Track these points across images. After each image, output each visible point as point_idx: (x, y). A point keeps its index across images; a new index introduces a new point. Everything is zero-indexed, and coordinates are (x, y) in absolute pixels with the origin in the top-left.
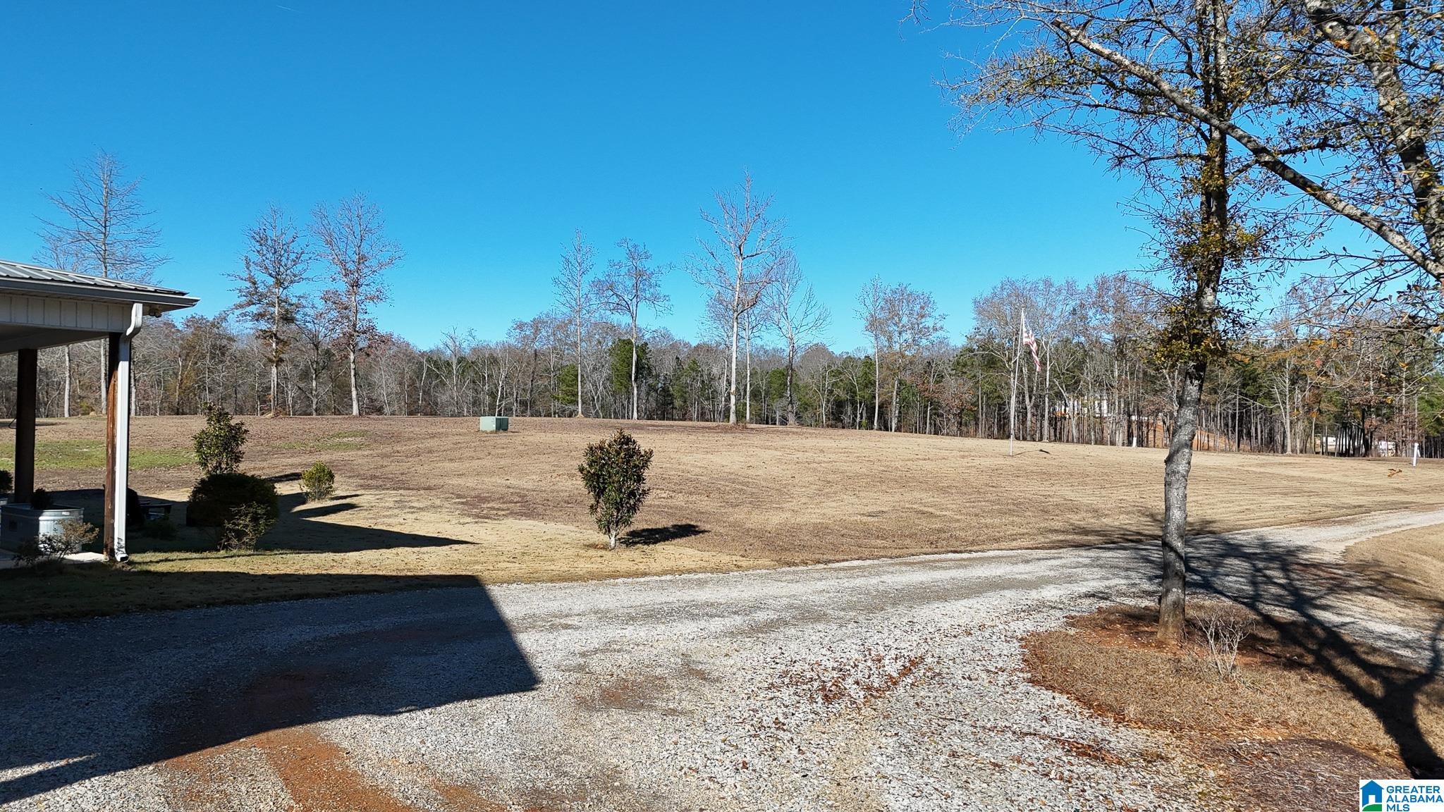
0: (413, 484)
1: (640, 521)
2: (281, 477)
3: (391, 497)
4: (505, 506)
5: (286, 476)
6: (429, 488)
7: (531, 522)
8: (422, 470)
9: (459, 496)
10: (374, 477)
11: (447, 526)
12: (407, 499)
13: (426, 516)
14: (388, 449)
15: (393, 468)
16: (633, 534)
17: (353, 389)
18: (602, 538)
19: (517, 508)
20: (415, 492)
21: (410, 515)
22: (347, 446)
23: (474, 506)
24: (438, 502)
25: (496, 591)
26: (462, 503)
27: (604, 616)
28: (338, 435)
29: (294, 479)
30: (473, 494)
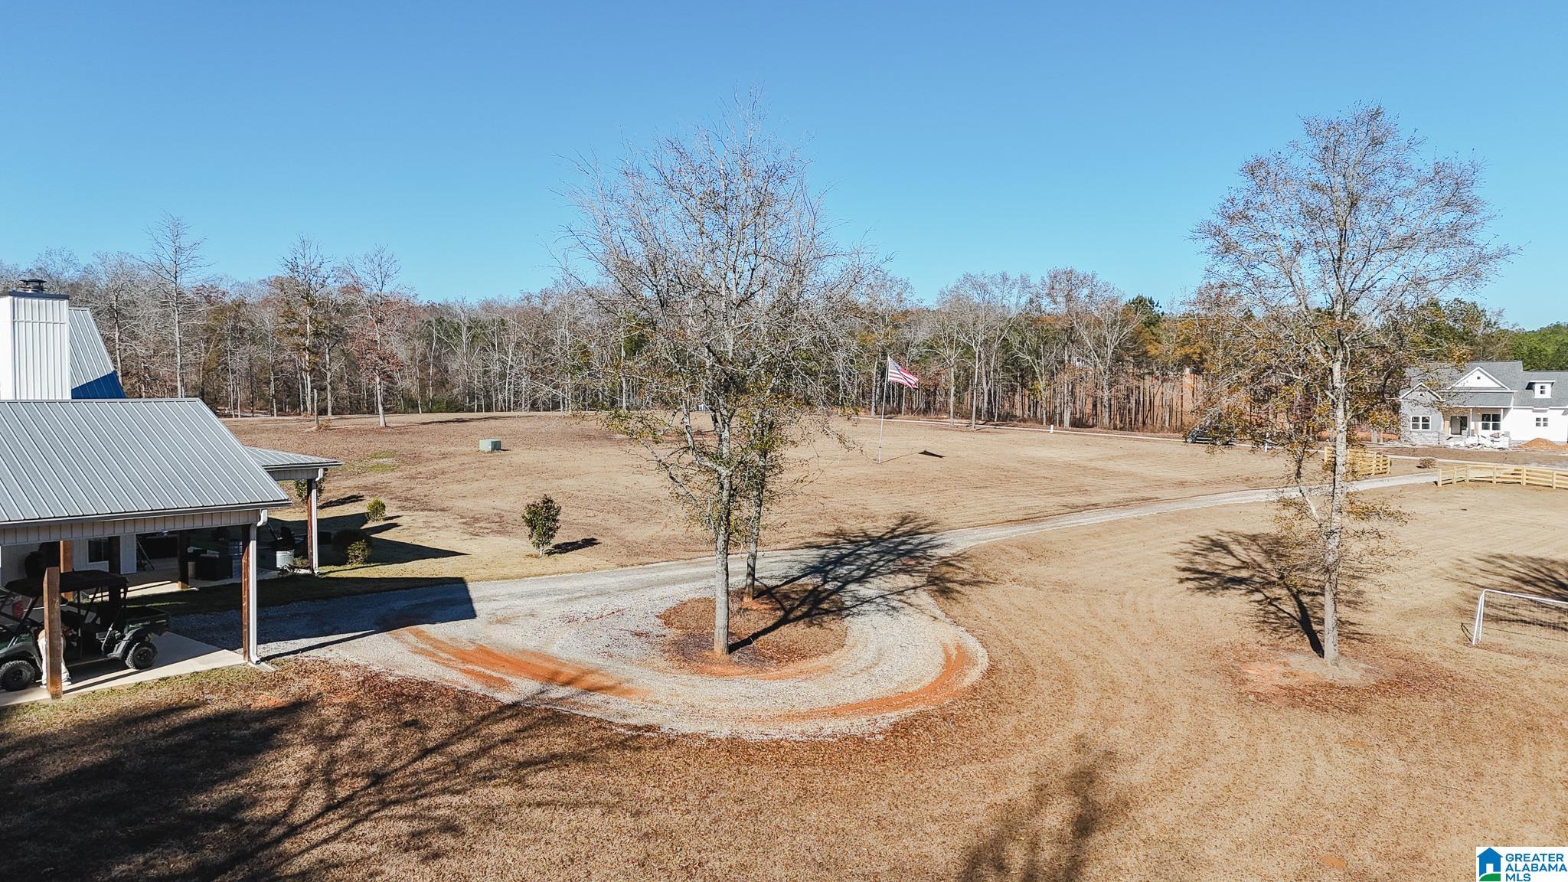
0: (432, 505)
1: (559, 539)
2: (345, 499)
3: (421, 517)
4: (488, 526)
5: (349, 498)
6: (443, 510)
7: (501, 538)
8: (437, 492)
9: (462, 517)
10: (407, 499)
11: (454, 541)
12: (431, 519)
13: (443, 534)
14: (413, 471)
15: (419, 490)
16: (557, 546)
17: (380, 405)
18: (534, 551)
19: (495, 526)
20: (434, 513)
21: (432, 534)
22: (383, 468)
23: (471, 526)
24: (449, 522)
25: (470, 586)
26: (464, 523)
28: (375, 456)
29: (354, 501)
30: (471, 515)
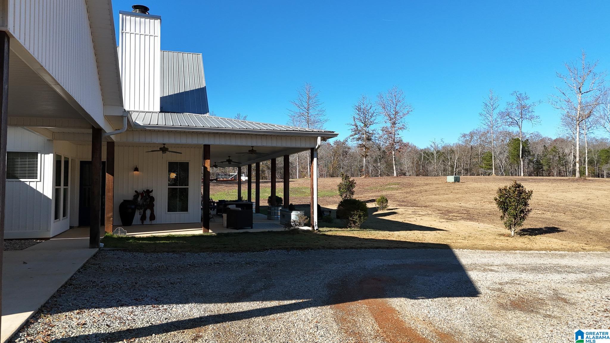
0: (419, 204)
1: (527, 224)
2: (368, 201)
3: (410, 210)
4: (459, 215)
5: (370, 200)
6: (426, 207)
7: (472, 223)
8: (422, 199)
9: (439, 210)
10: (403, 201)
11: (434, 223)
12: (417, 211)
13: (425, 218)
14: (409, 190)
15: (411, 198)
16: (523, 230)
17: (394, 166)
18: (507, 231)
19: (465, 216)
20: (420, 208)
21: (419, 218)
22: (393, 189)
23: (446, 215)
24: (430, 212)
25: (457, 252)
26: (441, 213)
27: (510, 267)
28: (389, 184)
29: (373, 202)
30: (445, 209)
